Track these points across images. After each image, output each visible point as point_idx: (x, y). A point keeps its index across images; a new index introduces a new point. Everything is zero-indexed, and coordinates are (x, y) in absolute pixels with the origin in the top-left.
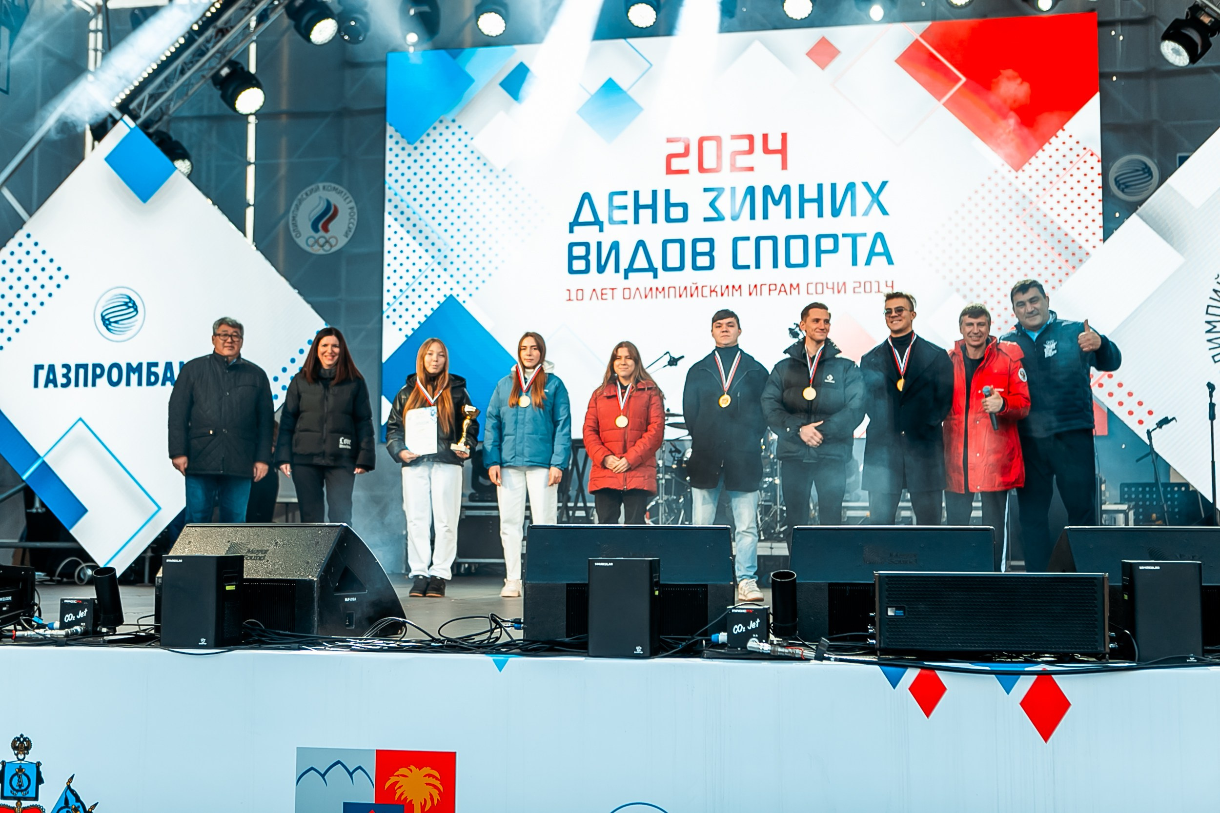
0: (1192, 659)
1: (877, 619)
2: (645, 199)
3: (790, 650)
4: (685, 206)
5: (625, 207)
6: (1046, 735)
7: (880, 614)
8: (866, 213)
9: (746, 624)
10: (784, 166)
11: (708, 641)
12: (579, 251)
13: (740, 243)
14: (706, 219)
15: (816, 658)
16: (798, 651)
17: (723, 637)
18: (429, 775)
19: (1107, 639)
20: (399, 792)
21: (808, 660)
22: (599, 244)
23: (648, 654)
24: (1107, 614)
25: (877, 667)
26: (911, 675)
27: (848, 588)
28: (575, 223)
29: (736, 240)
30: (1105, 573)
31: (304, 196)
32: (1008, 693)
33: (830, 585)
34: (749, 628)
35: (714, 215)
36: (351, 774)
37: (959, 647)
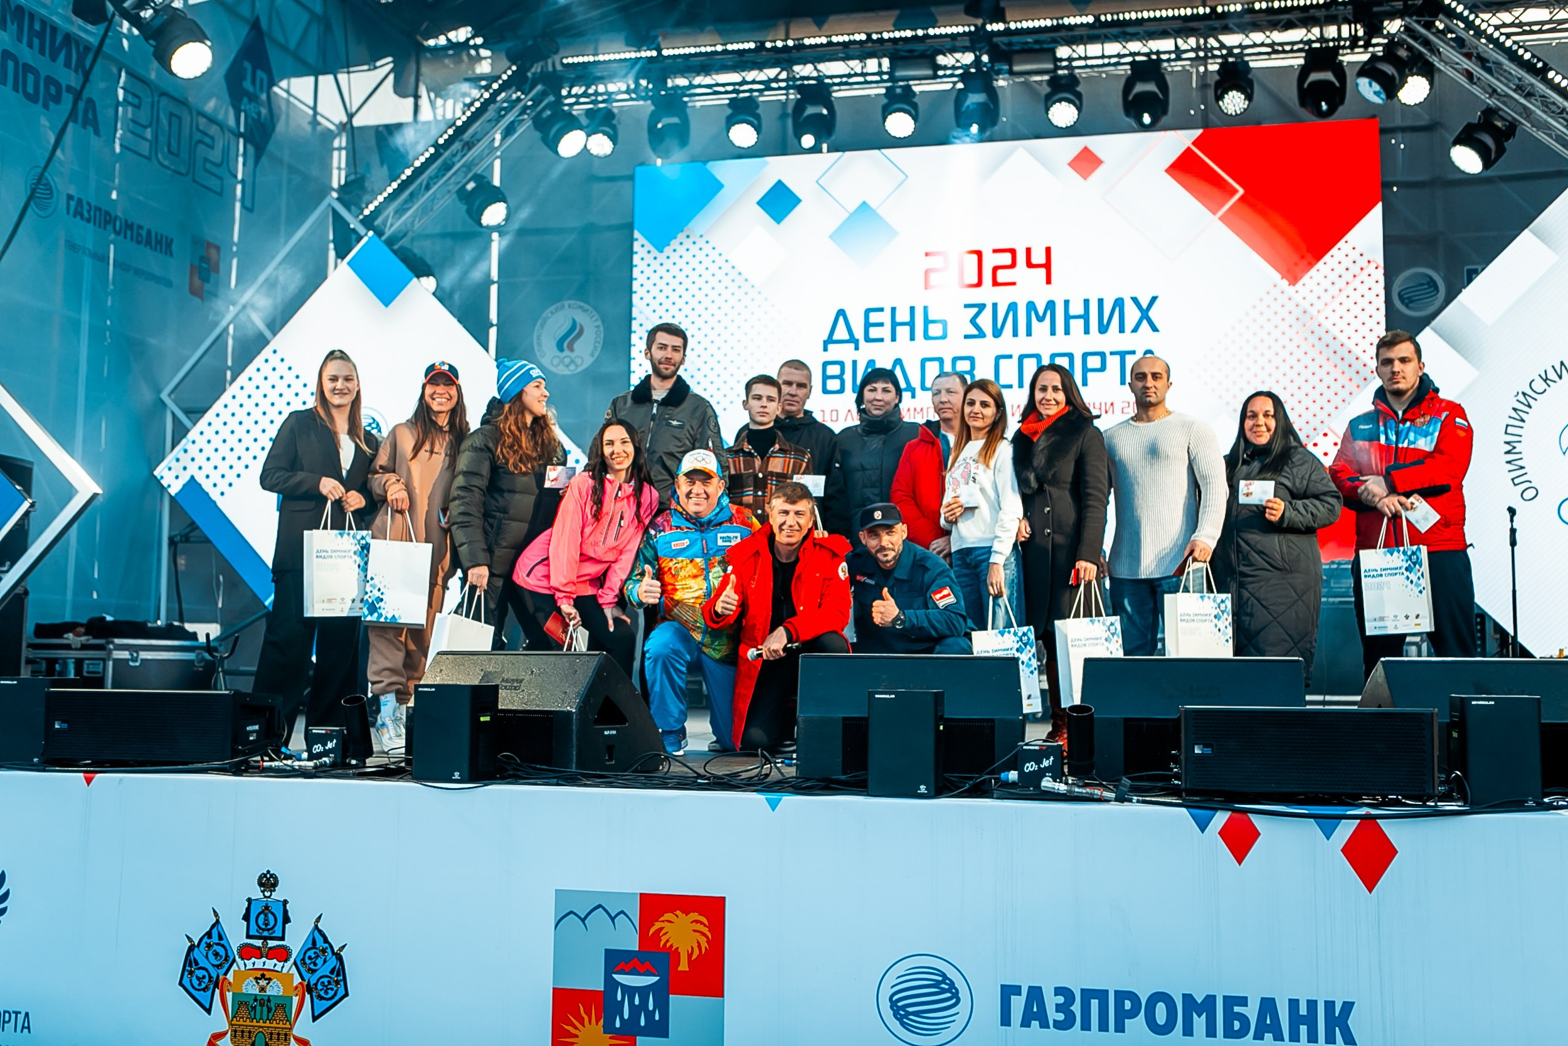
0: (1531, 803)
1: (1182, 757)
2: (903, 316)
3: (1088, 790)
4: (944, 323)
5: (881, 325)
6: (1370, 884)
7: (1186, 752)
8: (1135, 330)
9: (1039, 762)
10: (1049, 281)
11: (997, 780)
12: (833, 370)
13: (1002, 362)
14: (966, 337)
15: (1116, 800)
16: (1096, 791)
17: (1013, 775)
18: (697, 922)
19: (1437, 781)
20: (664, 939)
21: (1107, 801)
22: (855, 363)
23: (933, 793)
24: (1436, 753)
25: (1184, 810)
26: (1221, 818)
27: (1145, 723)
28: (829, 341)
29: (998, 358)
30: (1435, 708)
31: (550, 315)
32: (1328, 839)
33: (1126, 720)
34: (1042, 766)
35: (976, 332)
36: (613, 919)
37: (1273, 788)
